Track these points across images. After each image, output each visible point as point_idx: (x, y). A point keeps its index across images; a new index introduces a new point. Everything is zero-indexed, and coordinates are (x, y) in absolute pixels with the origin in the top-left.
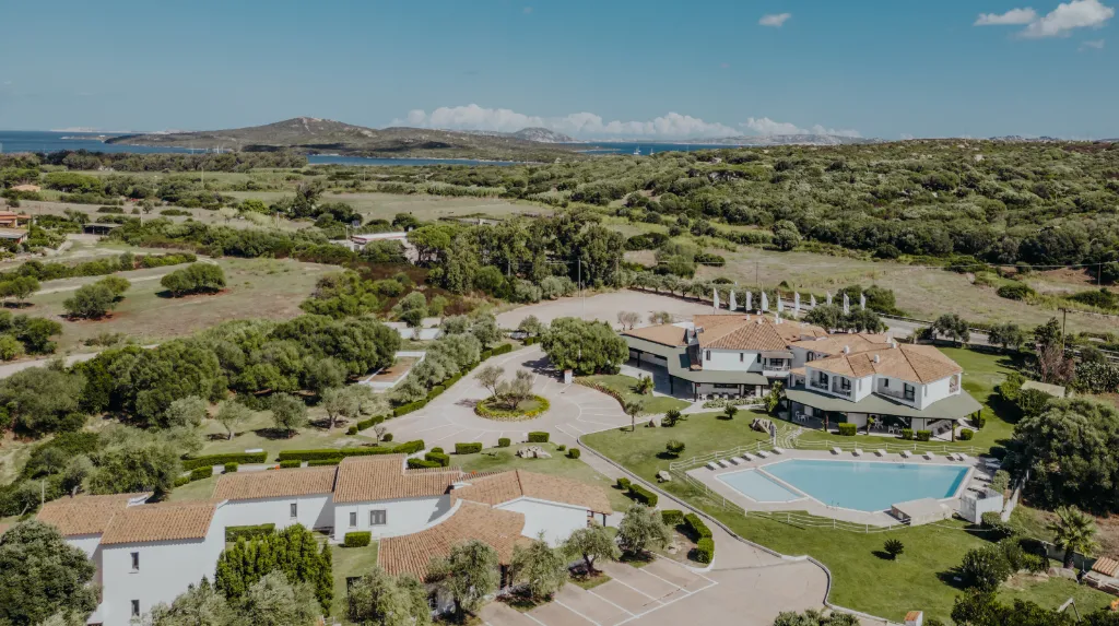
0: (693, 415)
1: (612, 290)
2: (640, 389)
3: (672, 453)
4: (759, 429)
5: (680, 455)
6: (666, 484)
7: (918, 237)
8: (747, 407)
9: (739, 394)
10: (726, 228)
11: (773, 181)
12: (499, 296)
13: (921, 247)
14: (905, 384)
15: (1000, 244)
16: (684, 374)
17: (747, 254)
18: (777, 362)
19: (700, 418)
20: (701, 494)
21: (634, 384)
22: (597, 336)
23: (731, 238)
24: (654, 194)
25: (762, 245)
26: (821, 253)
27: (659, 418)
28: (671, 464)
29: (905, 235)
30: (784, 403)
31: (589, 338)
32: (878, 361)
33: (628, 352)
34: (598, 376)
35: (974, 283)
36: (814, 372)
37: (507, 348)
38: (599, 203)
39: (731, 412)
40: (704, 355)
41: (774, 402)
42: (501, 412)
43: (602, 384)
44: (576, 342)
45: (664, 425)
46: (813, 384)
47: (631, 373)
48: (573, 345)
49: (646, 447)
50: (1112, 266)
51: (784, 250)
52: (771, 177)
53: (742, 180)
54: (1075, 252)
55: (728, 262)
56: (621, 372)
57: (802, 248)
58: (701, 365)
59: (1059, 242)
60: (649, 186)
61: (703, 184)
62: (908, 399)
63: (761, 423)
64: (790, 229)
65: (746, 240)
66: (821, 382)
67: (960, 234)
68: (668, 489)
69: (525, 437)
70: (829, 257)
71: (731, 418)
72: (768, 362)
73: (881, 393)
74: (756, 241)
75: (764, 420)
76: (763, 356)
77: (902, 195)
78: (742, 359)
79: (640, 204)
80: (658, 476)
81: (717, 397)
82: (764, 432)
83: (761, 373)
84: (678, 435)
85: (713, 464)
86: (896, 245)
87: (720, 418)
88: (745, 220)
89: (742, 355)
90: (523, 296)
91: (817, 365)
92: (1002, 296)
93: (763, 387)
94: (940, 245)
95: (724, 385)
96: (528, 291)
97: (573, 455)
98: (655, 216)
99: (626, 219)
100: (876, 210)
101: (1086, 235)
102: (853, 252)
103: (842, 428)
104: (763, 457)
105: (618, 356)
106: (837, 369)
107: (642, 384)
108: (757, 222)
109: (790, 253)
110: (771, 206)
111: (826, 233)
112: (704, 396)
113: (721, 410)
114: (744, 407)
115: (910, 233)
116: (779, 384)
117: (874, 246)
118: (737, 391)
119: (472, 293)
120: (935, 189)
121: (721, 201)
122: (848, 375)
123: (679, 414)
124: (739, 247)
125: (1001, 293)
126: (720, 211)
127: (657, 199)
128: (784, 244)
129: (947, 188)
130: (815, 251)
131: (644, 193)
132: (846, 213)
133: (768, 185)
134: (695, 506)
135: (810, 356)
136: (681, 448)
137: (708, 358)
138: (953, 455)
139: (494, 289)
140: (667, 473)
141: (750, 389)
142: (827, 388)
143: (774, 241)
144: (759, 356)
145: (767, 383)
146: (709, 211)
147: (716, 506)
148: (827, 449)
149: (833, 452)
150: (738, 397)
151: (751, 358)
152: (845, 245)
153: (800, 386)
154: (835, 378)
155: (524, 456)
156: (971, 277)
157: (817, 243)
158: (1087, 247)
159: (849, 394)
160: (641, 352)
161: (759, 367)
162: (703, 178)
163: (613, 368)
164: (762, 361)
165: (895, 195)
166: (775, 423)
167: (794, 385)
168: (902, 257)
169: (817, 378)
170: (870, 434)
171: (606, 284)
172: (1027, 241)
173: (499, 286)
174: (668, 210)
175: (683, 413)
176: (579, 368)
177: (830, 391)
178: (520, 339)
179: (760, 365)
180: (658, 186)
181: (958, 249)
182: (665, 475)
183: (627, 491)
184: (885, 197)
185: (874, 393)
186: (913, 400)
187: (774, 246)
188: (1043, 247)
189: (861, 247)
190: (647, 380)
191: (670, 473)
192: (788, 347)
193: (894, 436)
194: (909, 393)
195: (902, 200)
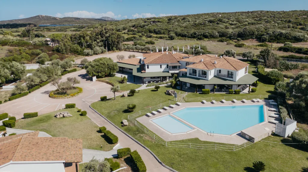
0: (141, 90)
1: (119, 51)
2: (122, 82)
3: (129, 110)
4: (169, 94)
5: (134, 110)
6: (125, 127)
7: (209, 33)
8: (163, 85)
9: (160, 81)
10: (155, 35)
11: (168, 23)
12: (79, 54)
13: (210, 36)
14: (228, 71)
15: (232, 34)
16: (139, 74)
17: (161, 41)
18: (174, 67)
19: (144, 91)
20: (143, 132)
21: (120, 80)
22: (105, 62)
23: (156, 37)
24: (135, 28)
25: (165, 39)
26: (182, 40)
27: (126, 93)
28: (129, 115)
29: (205, 33)
30: (178, 83)
31: (102, 64)
32: (216, 63)
33: (118, 68)
34: (106, 78)
35: (227, 44)
36: (190, 70)
37: (75, 70)
38: (120, 31)
39: (157, 88)
40: (146, 67)
41: (174, 82)
42: (59, 96)
43: (107, 81)
44: (97, 65)
45: (129, 96)
46: (190, 74)
47: (119, 76)
48: (96, 67)
49: (119, 107)
50: (265, 37)
51: (172, 39)
52: (167, 22)
53: (159, 23)
54: (253, 34)
55: (156, 43)
56: (116, 76)
57: (177, 39)
58: (145, 71)
59: (249, 32)
60: (133, 26)
61: (148, 25)
62: (230, 77)
63: (170, 92)
64: (172, 34)
65: (161, 38)
66: (193, 73)
67: (220, 32)
68: (126, 130)
69: (64, 106)
70: (185, 41)
71: (157, 90)
72: (171, 67)
73: (218, 76)
74: (164, 38)
75: (171, 90)
76: (169, 65)
77: (202, 24)
78: (161, 67)
79: (131, 31)
80: (122, 123)
81: (152, 82)
82: (172, 95)
83: (168, 72)
84: (134, 100)
85: (149, 114)
86: (203, 36)
87: (153, 91)
88: (160, 33)
89: (161, 66)
90: (87, 54)
91: (191, 66)
92: (236, 47)
93: (170, 77)
94: (215, 35)
95: (154, 78)
96: (88, 52)
97: (83, 114)
98: (135, 33)
99: (127, 35)
100: (196, 28)
101: (256, 30)
102: (191, 39)
103: (204, 91)
104: (172, 108)
105: (114, 70)
106: (200, 67)
107: (122, 79)
108: (164, 33)
109: (173, 40)
110: (167, 29)
111: (183, 35)
112: (147, 82)
113: (153, 87)
114: (162, 85)
115: (207, 32)
116: (176, 75)
117: (196, 37)
118: (159, 79)
119: (69, 54)
120: (211, 23)
121: (154, 29)
122: (205, 69)
123: (135, 91)
124: (159, 40)
125: (236, 46)
126: (153, 32)
127: (136, 29)
128: (171, 38)
129: (214, 22)
130: (180, 39)
131: (132, 28)
132: (188, 29)
133: (166, 24)
134: (139, 140)
135: (187, 64)
136: (134, 107)
137: (148, 68)
138: (254, 100)
139: (77, 52)
140: (126, 121)
141: (164, 78)
142: (196, 75)
143: (169, 37)
144: (168, 65)
145: (171, 75)
146: (150, 32)
147: (150, 140)
148: (199, 101)
149: (203, 103)
150: (160, 82)
151: (164, 67)
152: (188, 37)
153: (184, 75)
154: (199, 71)
155: (58, 117)
156: (226, 43)
157: (181, 37)
158: (256, 33)
159: (206, 77)
160: (124, 68)
161: (167, 70)
162: (148, 23)
163: (112, 74)
164: (169, 67)
165: (201, 24)
166: (176, 91)
167: (181, 75)
168: (205, 39)
169: (191, 72)
170: (215, 93)
171: (117, 49)
172: (240, 32)
173: (79, 51)
174: (139, 32)
175: (137, 90)
176: (98, 75)
177: (197, 76)
178: (81, 67)
179: (168, 69)
180: (136, 26)
181: (220, 36)
182: (126, 122)
183: (103, 134)
184: (198, 25)
185: (215, 76)
186: (232, 78)
187: (169, 39)
188: (244, 33)
189: (193, 38)
190: (125, 77)
191: (128, 121)
192: (178, 62)
193: (225, 93)
194: (230, 75)
195: (203, 25)
